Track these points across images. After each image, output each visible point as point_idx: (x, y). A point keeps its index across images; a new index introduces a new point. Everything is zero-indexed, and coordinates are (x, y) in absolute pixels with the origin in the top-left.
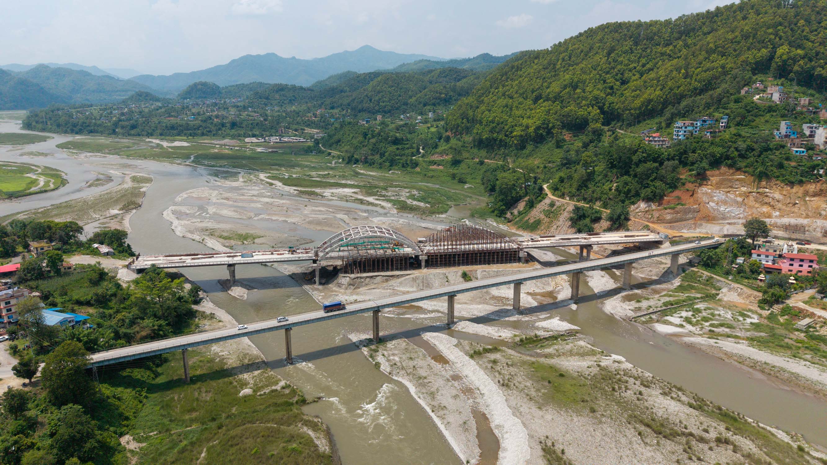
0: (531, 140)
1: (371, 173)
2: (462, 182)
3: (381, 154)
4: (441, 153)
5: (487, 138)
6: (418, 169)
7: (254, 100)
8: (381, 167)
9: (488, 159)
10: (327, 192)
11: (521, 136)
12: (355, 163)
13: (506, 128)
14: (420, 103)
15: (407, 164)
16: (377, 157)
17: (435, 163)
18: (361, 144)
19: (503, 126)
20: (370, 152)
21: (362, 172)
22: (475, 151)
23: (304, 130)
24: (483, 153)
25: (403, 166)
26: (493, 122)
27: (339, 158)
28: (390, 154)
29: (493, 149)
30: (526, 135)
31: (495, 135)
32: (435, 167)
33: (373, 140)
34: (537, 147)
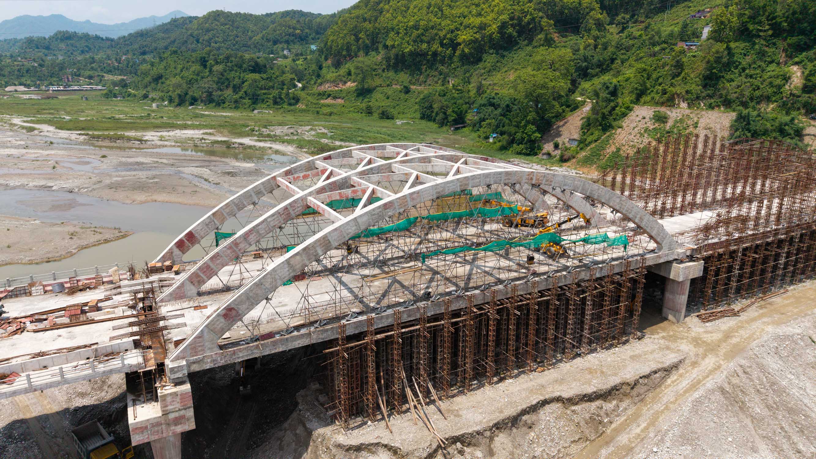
0: (490, 48)
1: (224, 114)
2: (388, 118)
3: (235, 87)
4: (334, 81)
5: (411, 53)
6: (301, 106)
7: (28, 50)
8: (236, 105)
9: (414, 84)
10: (150, 135)
11: (475, 41)
12: (192, 104)
13: (442, 34)
14: (268, 40)
15: (281, 99)
16: (229, 92)
17: (329, 96)
18: (198, 75)
19: (435, 31)
20: (215, 86)
21: (207, 113)
22: (391, 74)
23: (103, 76)
24: (404, 77)
25: (275, 103)
26: (416, 27)
27: (163, 100)
28: (250, 86)
29: (419, 69)
30: (483, 38)
31: (424, 46)
32: (329, 101)
33: (219, 68)
34: (503, 56)
